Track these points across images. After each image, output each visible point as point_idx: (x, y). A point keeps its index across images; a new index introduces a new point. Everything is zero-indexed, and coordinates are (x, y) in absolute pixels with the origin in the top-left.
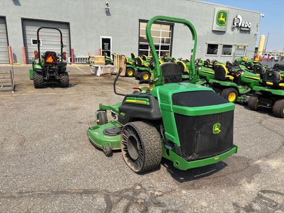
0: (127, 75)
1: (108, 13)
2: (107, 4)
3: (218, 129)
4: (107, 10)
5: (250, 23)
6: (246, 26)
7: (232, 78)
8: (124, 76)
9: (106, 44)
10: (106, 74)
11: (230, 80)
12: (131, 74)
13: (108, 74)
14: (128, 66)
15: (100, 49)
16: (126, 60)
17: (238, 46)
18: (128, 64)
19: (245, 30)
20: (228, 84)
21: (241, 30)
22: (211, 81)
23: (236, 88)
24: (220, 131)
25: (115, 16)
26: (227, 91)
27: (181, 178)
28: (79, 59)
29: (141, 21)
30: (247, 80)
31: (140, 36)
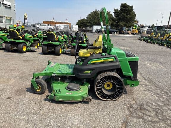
5: (10, 3)
6: (8, 4)
7: (21, 38)
11: (21, 39)
17: (6, 17)
19: (8, 7)
20: (21, 41)
21: (5, 6)
22: (8, 40)
23: (25, 43)
26: (22, 45)
30: (28, 39)
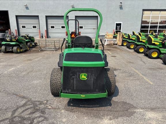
0: (122, 45)
1: (121, 8)
2: (121, 3)
3: (85, 77)
4: (121, 6)
8: (120, 46)
9: (118, 27)
10: (110, 44)
12: (125, 44)
13: (112, 44)
14: (124, 39)
15: (114, 30)
16: (123, 35)
18: (125, 38)
24: (87, 79)
25: (126, 9)
27: (72, 104)
28: (101, 35)
29: (144, 10)
31: (143, 20)
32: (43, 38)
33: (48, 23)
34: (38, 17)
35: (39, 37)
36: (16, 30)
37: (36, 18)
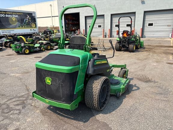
3: (50, 82)
32: (106, 37)
33: (113, 21)
34: (103, 15)
35: (103, 37)
36: (84, 30)
37: (101, 17)
